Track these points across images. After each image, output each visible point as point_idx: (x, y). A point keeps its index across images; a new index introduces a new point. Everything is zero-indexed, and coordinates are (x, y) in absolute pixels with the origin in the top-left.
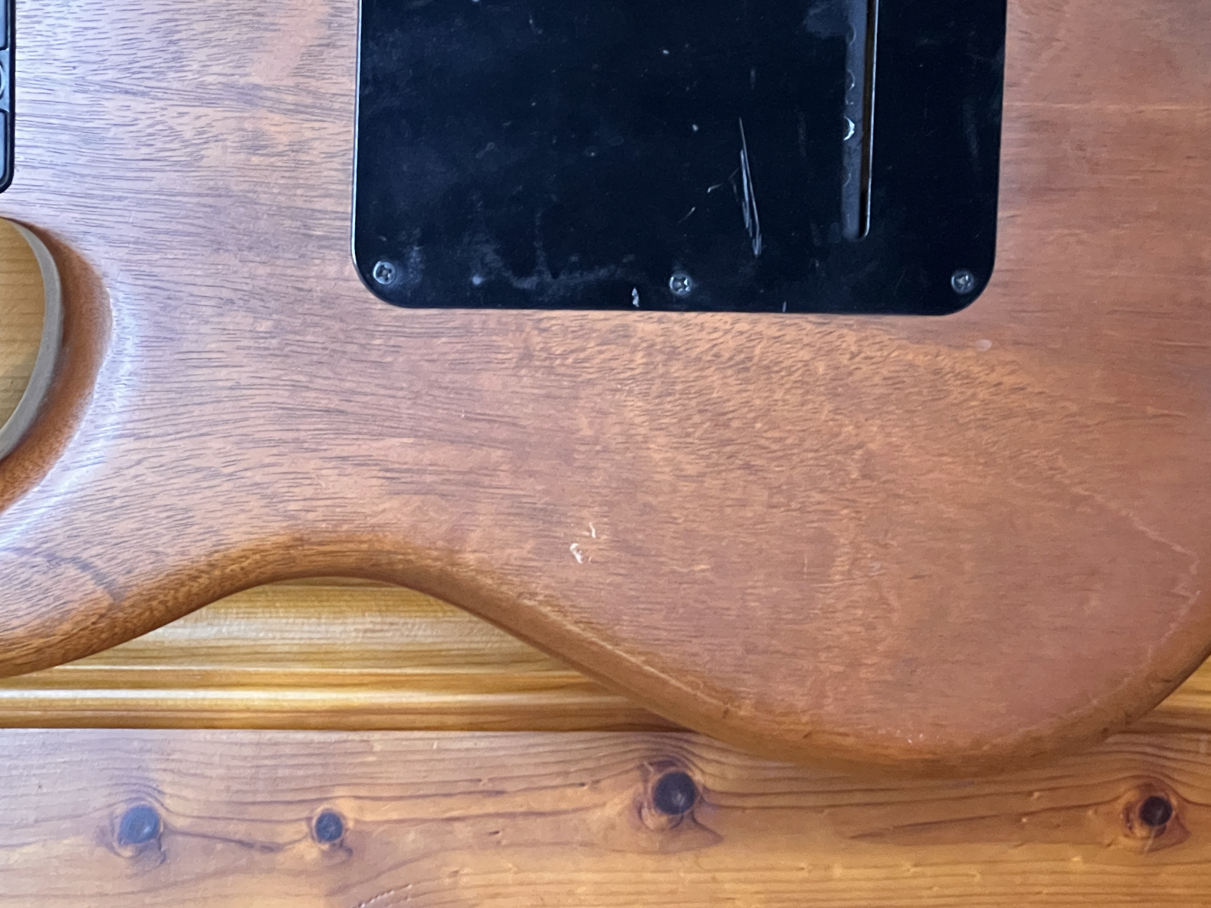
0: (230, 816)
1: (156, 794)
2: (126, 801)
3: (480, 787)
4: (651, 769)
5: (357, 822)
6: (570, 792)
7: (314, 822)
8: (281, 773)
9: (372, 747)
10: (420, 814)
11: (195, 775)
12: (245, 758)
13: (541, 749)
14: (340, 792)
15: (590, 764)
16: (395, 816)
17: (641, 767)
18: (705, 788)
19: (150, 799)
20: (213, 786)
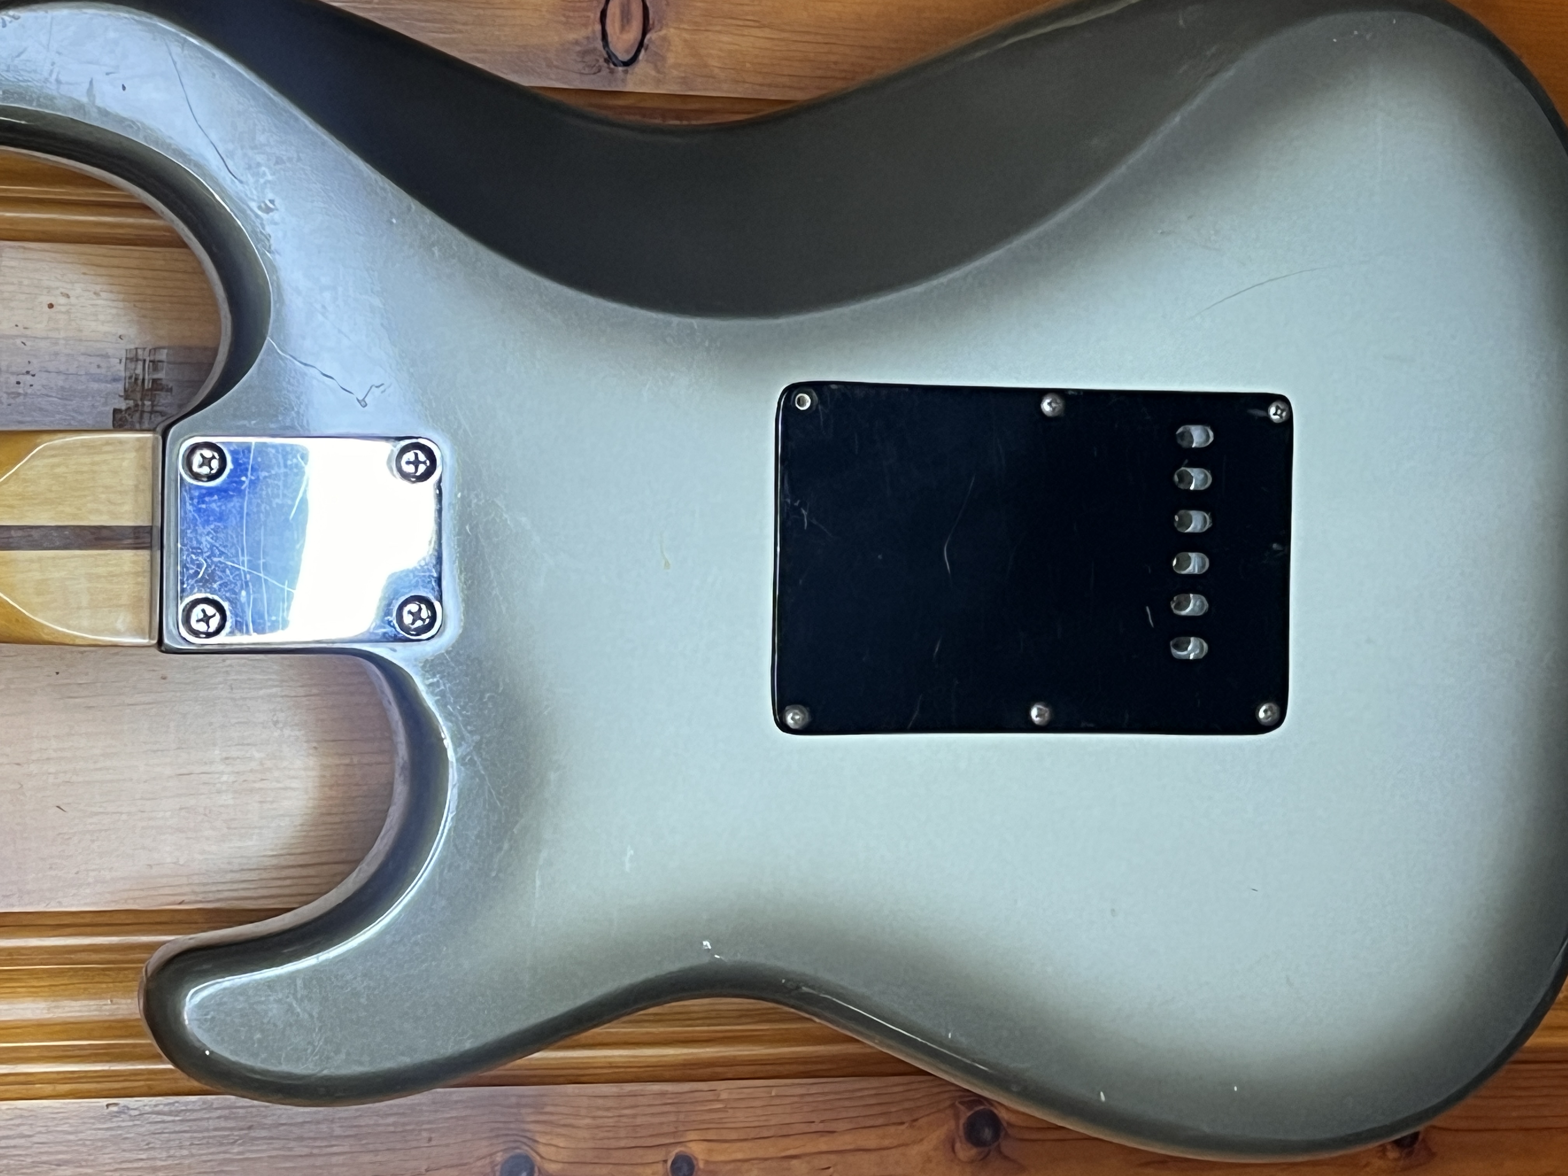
0: (596, 1161)
1: (531, 1143)
2: (505, 1150)
3: (814, 1127)
4: (962, 1108)
5: (707, 1162)
6: (892, 1129)
7: (669, 1163)
8: (639, 1121)
9: (719, 1095)
10: (761, 1154)
11: (564, 1126)
12: (608, 1109)
13: (866, 1093)
14: (692, 1136)
15: (907, 1105)
16: (740, 1156)
17: (953, 1106)
18: (1009, 1124)
19: (526, 1148)
20: (582, 1134)
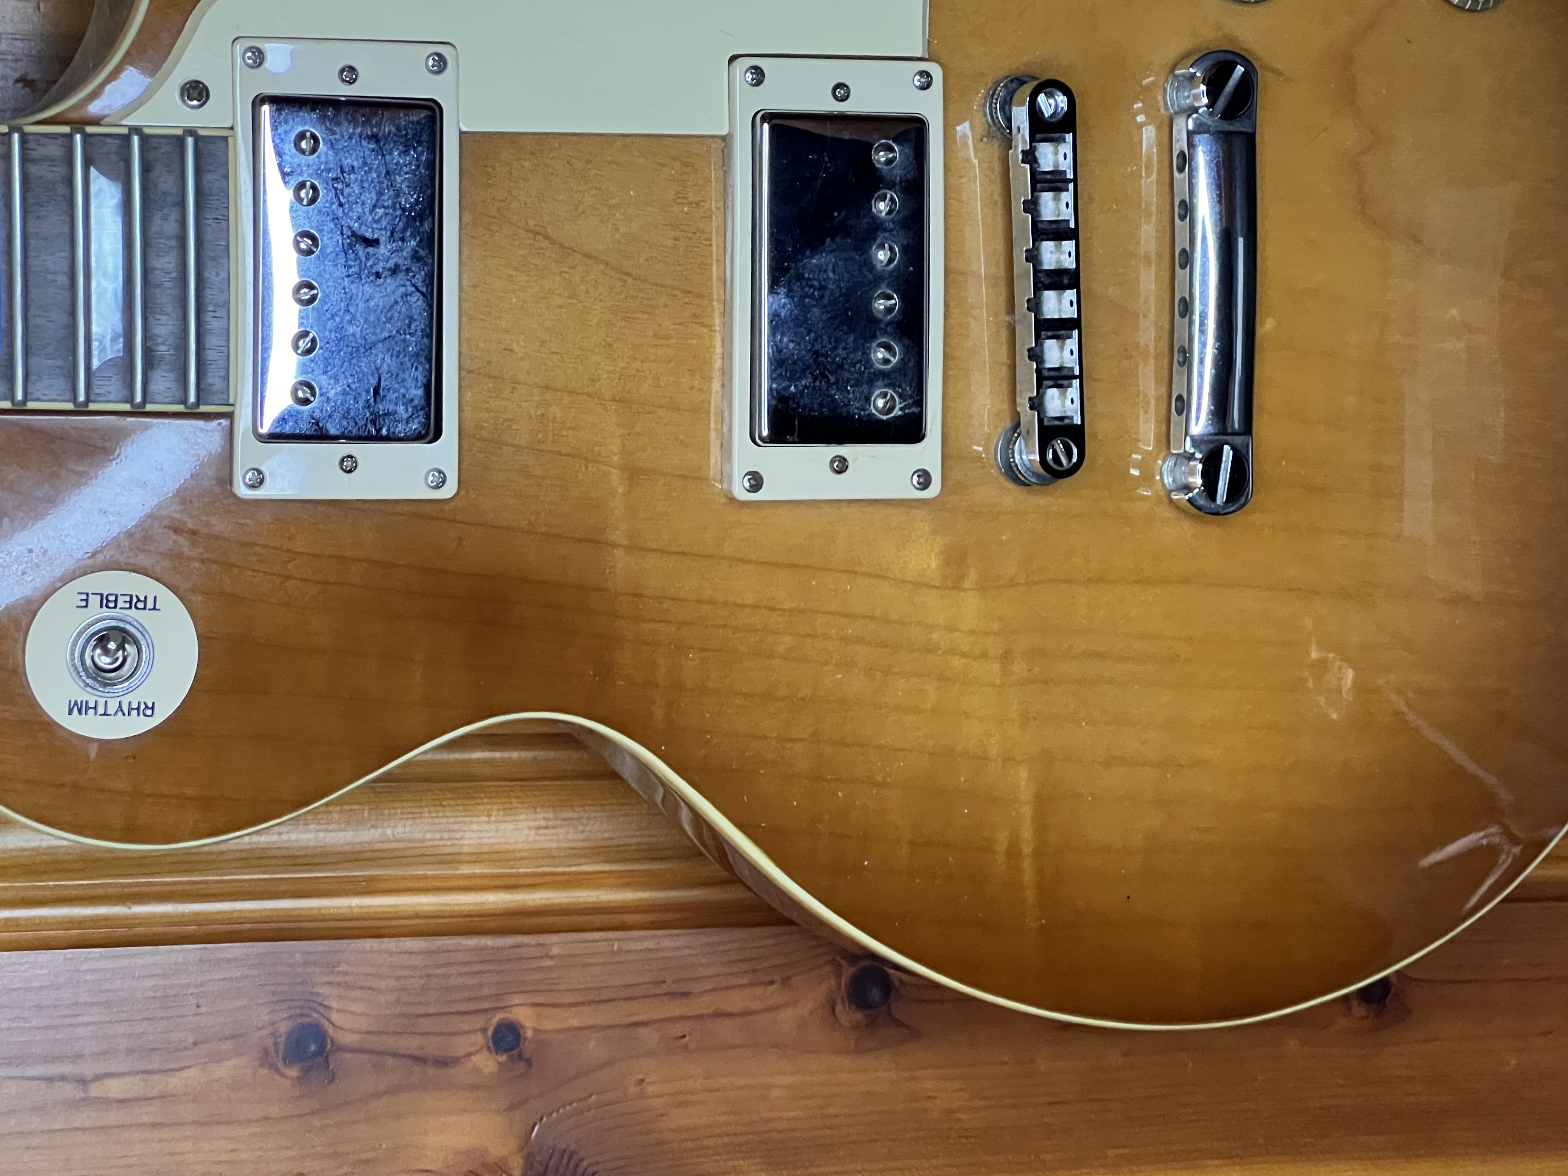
0: (401, 1030)
1: (322, 1010)
2: (289, 1018)
3: (665, 988)
5: (536, 1031)
6: (759, 991)
7: (490, 1032)
8: (453, 982)
9: (550, 950)
10: (602, 1020)
11: (362, 988)
12: (415, 968)
13: (726, 947)
14: (516, 999)
15: (779, 961)
16: (575, 1023)
17: (833, 962)
18: (901, 981)
19: (315, 1015)
20: (382, 999)
